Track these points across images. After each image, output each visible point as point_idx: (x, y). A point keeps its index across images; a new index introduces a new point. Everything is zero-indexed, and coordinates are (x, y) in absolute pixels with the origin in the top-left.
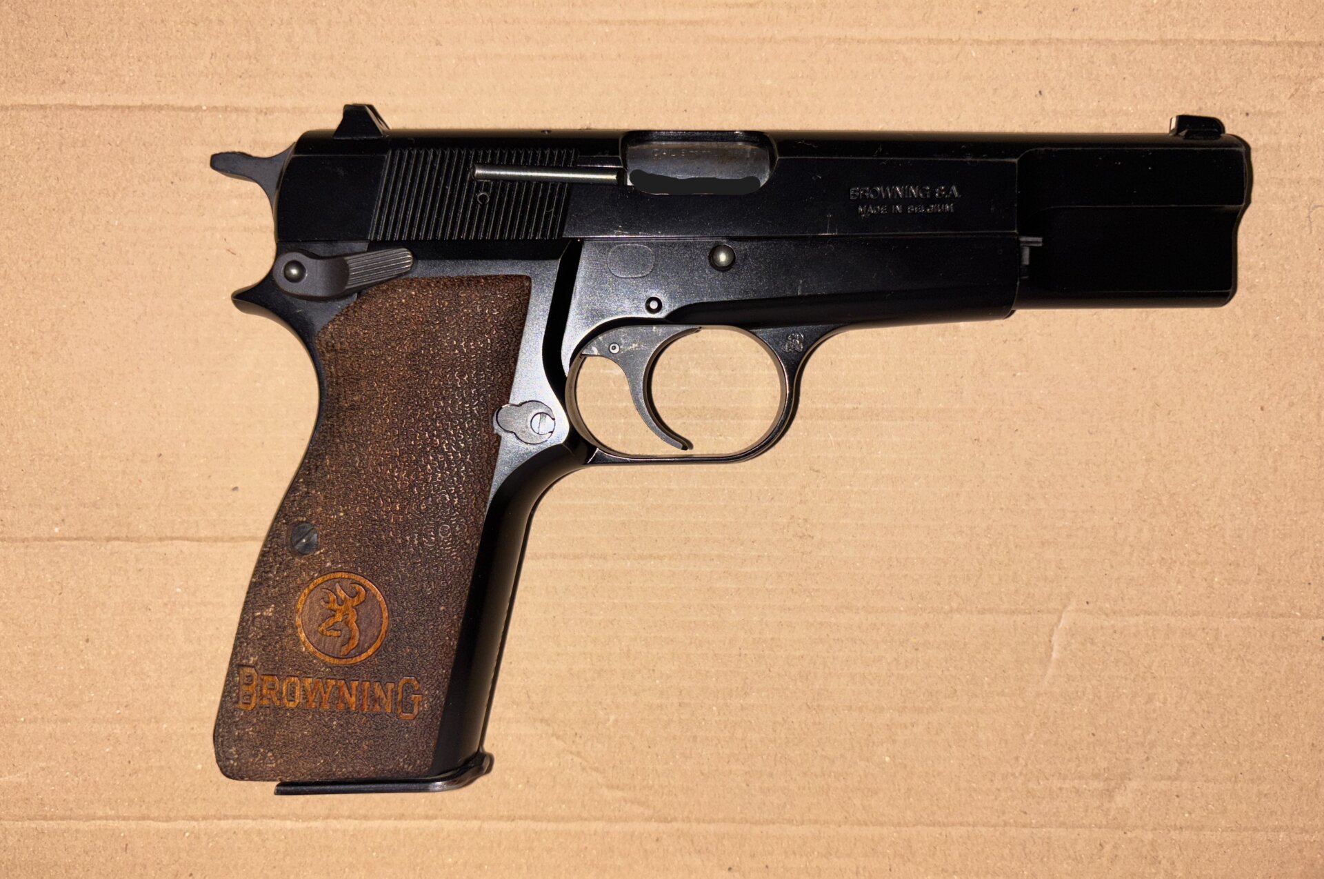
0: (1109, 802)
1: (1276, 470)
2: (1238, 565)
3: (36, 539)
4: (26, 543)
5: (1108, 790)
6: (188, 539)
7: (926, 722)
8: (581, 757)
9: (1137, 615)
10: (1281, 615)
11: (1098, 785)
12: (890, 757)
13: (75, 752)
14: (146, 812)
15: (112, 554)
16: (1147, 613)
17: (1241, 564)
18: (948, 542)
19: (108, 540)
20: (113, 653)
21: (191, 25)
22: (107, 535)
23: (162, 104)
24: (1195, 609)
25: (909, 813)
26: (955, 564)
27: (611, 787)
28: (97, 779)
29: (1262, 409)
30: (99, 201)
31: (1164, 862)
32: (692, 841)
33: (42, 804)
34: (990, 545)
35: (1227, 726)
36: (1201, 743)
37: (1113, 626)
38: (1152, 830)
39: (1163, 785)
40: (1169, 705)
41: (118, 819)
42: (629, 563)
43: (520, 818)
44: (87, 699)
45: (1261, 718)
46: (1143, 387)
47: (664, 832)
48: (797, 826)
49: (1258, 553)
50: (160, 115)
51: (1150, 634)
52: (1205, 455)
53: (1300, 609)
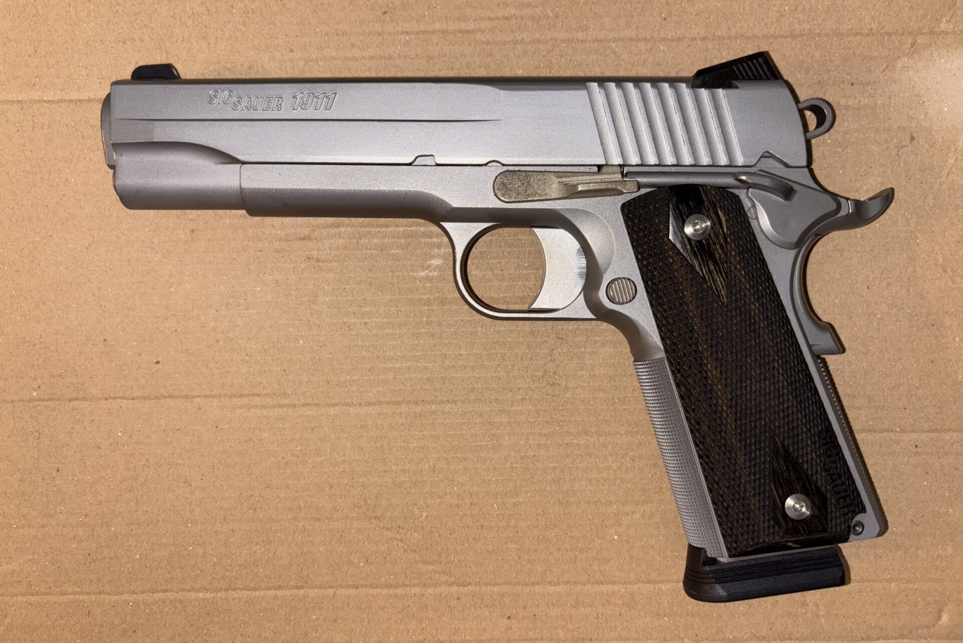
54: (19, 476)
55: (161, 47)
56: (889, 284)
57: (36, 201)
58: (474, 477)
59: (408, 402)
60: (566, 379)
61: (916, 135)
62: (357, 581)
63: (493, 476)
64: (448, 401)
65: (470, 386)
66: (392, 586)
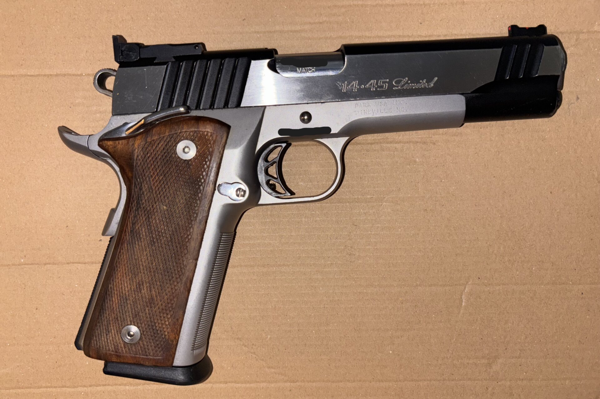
0: (490, 368)
1: (558, 220)
2: (543, 262)
3: (13, 265)
4: (9, 267)
5: (489, 363)
6: (80, 263)
7: (408, 335)
8: (256, 355)
9: (499, 285)
10: (563, 284)
11: (485, 361)
12: (392, 351)
13: (32, 358)
14: (64, 384)
15: (46, 270)
16: (503, 284)
17: (544, 261)
18: (415, 255)
19: (45, 264)
20: (48, 314)
21: (77, 39)
22: (44, 262)
23: (66, 73)
24: (525, 282)
25: (401, 376)
26: (418, 265)
27: (269, 368)
28: (42, 370)
29: (551, 193)
30: (38, 116)
31: (515, 395)
32: (306, 391)
33: (18, 382)
34: (433, 256)
35: (541, 334)
36: (530, 341)
37: (489, 290)
38: (509, 381)
39: (513, 360)
40: (515, 325)
41: (52, 388)
42: (274, 269)
43: (230, 382)
44: (37, 335)
45: (556, 330)
46: (498, 185)
47: (293, 387)
48: (352, 383)
49: (552, 257)
50: (65, 78)
51: (505, 293)
52: (526, 214)
53: (572, 281)
54: (11, 312)
55: (102, 41)
56: (564, 190)
57: (23, 138)
58: (300, 313)
59: (258, 266)
60: (359, 251)
61: (579, 96)
62: (226, 379)
63: (312, 313)
64: (284, 265)
65: (298, 255)
66: (248, 382)
